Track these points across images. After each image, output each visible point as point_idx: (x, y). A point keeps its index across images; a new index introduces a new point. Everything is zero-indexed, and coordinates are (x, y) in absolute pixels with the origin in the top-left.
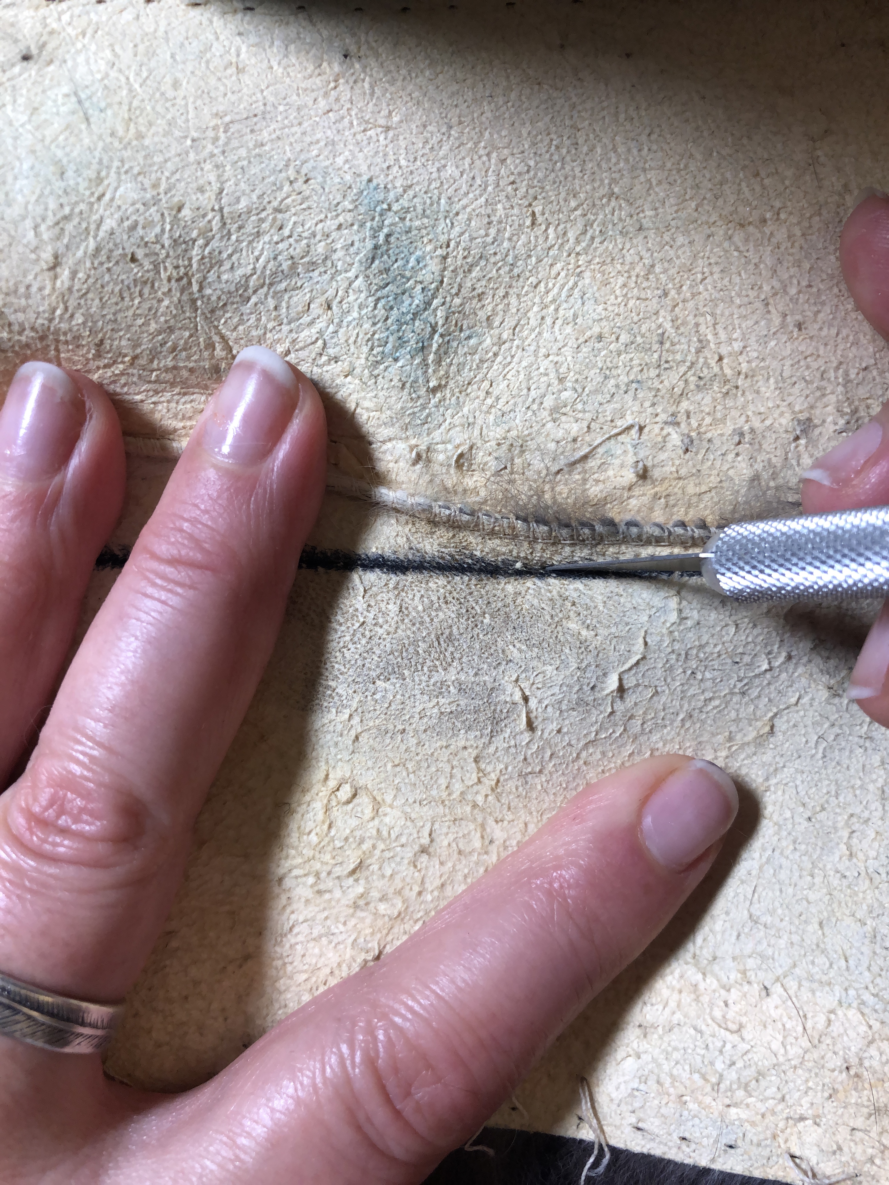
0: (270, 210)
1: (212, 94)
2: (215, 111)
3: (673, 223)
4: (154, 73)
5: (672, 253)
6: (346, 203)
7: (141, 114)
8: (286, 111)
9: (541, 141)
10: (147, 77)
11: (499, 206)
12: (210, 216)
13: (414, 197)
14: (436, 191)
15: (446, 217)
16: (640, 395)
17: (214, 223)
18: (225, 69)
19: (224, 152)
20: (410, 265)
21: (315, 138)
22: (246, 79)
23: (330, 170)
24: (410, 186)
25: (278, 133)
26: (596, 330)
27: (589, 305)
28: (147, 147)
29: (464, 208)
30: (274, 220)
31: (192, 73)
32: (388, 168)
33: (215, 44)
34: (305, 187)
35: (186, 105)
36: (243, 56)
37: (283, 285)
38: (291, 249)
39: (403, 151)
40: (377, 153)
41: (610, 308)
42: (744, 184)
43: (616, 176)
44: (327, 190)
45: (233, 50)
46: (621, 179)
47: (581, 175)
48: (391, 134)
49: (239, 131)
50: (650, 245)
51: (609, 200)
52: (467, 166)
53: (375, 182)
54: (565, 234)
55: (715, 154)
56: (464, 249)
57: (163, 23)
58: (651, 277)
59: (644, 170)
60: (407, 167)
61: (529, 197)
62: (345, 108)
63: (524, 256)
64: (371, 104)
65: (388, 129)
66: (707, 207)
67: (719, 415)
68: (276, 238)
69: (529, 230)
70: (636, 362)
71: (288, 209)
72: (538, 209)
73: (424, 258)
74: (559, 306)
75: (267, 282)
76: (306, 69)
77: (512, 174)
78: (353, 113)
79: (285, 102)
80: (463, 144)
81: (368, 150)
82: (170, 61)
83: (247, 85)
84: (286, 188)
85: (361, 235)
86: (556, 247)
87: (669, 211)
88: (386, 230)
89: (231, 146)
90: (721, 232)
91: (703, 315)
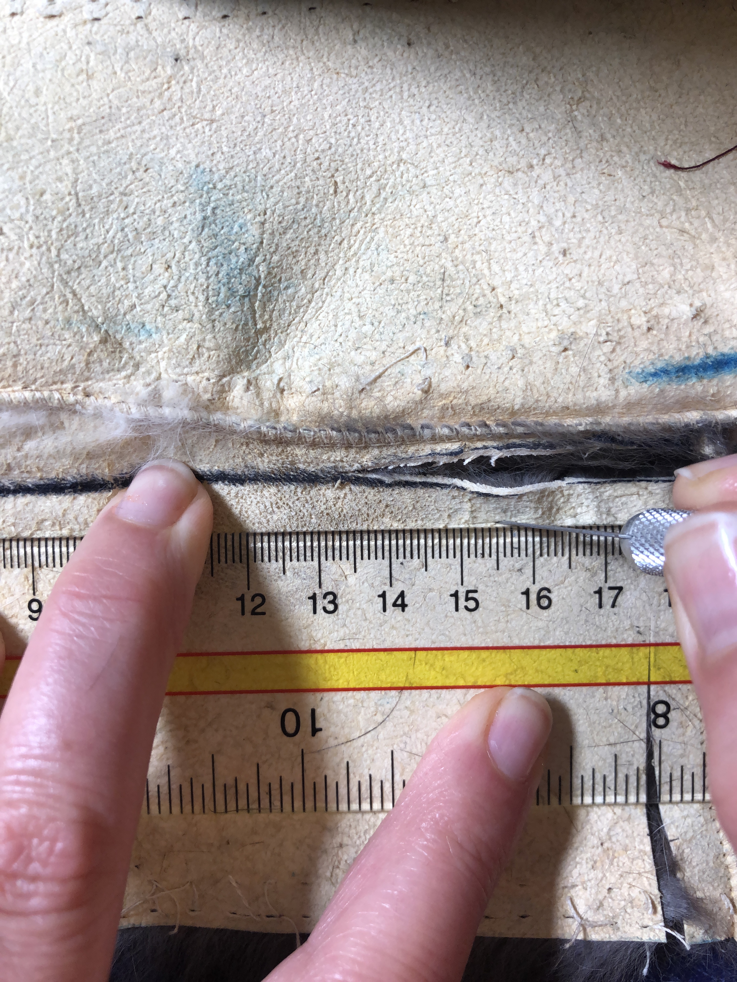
0: (117, 193)
1: (68, 101)
2: (69, 116)
3: (451, 178)
4: (19, 82)
5: (451, 203)
6: (179, 186)
7: (10, 120)
8: (128, 112)
9: (340, 121)
10: (14, 86)
11: (307, 179)
12: (67, 199)
13: (235, 176)
14: (253, 171)
15: (262, 191)
16: (427, 324)
17: (71, 204)
18: (78, 75)
19: (78, 150)
20: (235, 230)
21: (152, 134)
22: (94, 84)
23: (165, 160)
24: (232, 168)
25: (122, 132)
26: (389, 274)
27: (384, 255)
28: (15, 147)
29: (278, 182)
30: (121, 201)
31: (50, 80)
32: (213, 154)
33: (69, 54)
34: (145, 175)
35: (46, 110)
36: (92, 63)
37: (129, 252)
38: (136, 223)
39: (224, 140)
40: (203, 143)
41: (400, 256)
42: (511, 139)
43: (404, 144)
44: (163, 177)
45: (83, 59)
46: (408, 146)
47: (374, 147)
48: (214, 125)
49: (90, 132)
50: (432, 199)
51: (399, 165)
52: (278, 148)
53: (202, 167)
54: (363, 198)
55: (485, 117)
56: (279, 216)
57: (25, 35)
58: (433, 226)
59: (426, 137)
60: (229, 152)
61: (331, 170)
62: (176, 106)
63: (330, 219)
64: (197, 102)
65: (212, 121)
66: (480, 161)
67: (495, 336)
68: (122, 215)
69: (332, 197)
70: (423, 297)
71: (131, 193)
72: (339, 179)
73: (245, 224)
74: (359, 258)
75: (116, 249)
76: (144, 73)
77: (317, 151)
78: (183, 110)
79: (127, 104)
80: (275, 129)
81: (196, 141)
82: (32, 70)
83: (96, 90)
84: (130, 177)
85: (191, 210)
86: (356, 209)
87: (448, 168)
88: (212, 205)
89: (84, 145)
90: (493, 180)
91: (478, 253)
